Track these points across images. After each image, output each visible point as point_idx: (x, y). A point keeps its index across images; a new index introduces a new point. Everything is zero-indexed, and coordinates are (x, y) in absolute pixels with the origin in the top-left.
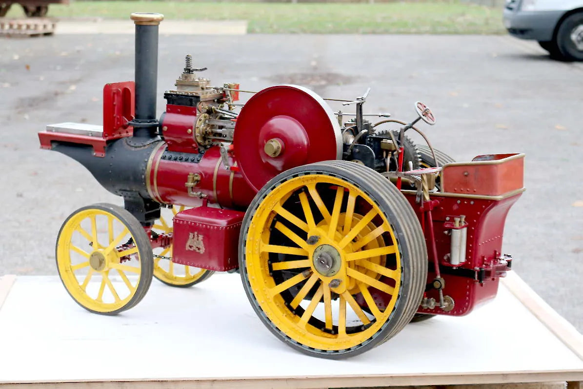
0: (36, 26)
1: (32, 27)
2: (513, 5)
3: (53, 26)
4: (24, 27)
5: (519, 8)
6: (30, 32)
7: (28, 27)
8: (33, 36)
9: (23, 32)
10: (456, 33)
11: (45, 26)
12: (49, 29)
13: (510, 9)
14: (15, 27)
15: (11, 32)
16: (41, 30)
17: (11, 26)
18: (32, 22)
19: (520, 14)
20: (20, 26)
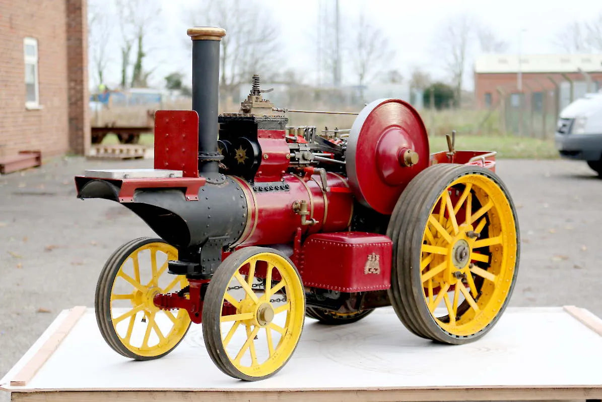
0: (128, 150)
1: (125, 151)
2: (565, 129)
3: (144, 150)
4: (117, 152)
5: (570, 131)
6: (123, 156)
7: (121, 151)
8: (126, 159)
9: (117, 156)
10: (511, 158)
11: (136, 151)
12: (140, 153)
13: (561, 132)
14: (110, 151)
15: (106, 155)
16: (132, 154)
17: (106, 150)
18: (125, 147)
19: (571, 137)
20: (114, 151)
